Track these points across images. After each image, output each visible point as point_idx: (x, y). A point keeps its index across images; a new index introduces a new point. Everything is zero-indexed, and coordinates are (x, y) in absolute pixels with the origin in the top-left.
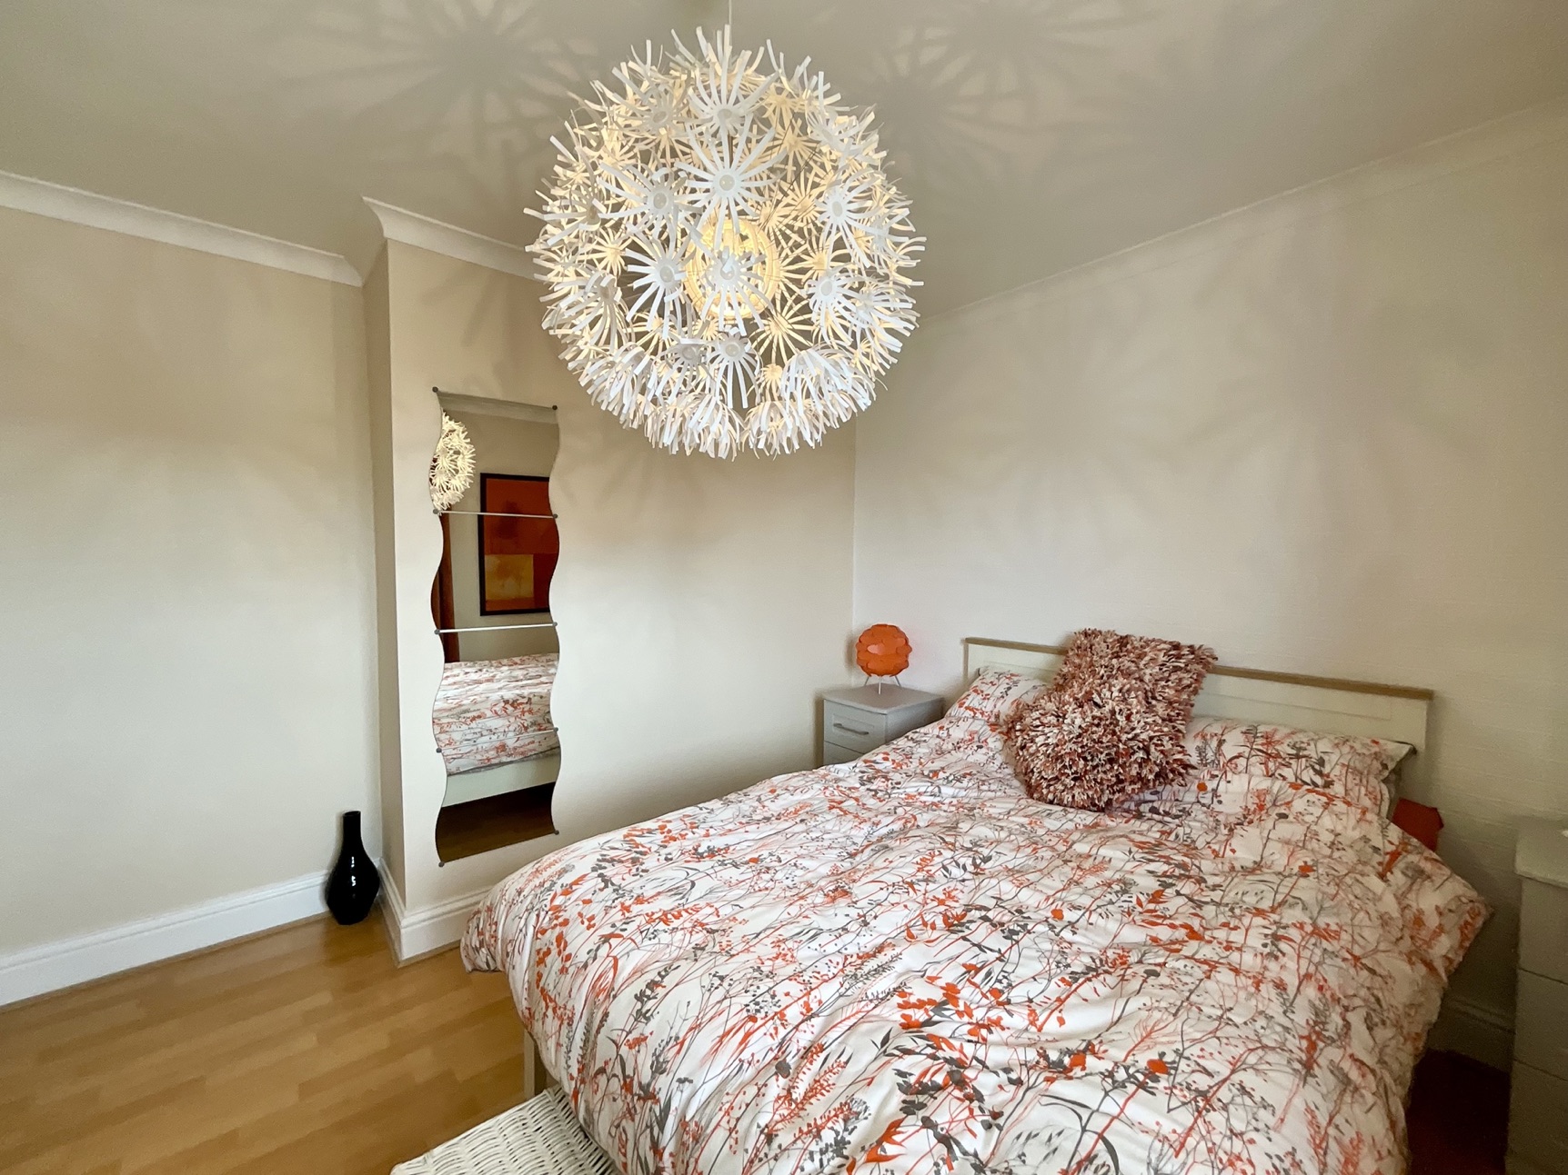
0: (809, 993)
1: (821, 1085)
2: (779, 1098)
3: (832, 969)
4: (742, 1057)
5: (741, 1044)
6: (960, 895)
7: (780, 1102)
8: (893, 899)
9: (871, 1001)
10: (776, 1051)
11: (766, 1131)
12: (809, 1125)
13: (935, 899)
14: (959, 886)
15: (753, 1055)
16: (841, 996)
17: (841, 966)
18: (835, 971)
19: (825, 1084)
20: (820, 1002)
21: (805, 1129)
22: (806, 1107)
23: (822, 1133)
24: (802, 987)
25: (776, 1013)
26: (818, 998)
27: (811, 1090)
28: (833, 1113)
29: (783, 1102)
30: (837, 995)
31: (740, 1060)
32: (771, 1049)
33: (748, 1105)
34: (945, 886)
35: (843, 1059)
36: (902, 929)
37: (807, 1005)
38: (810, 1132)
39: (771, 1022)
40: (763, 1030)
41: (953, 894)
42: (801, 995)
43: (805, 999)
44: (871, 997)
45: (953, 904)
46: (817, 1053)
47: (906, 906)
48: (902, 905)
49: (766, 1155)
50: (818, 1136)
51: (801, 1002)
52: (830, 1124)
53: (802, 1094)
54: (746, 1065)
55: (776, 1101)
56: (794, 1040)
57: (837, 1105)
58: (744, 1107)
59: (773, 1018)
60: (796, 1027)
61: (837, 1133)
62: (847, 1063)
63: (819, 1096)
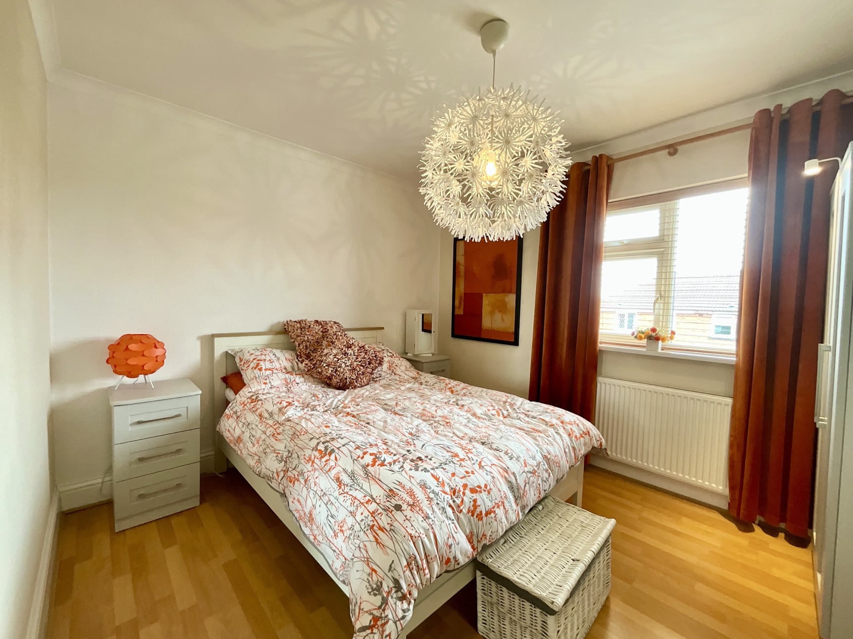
0: (362, 504)
1: (410, 492)
2: (411, 510)
3: (348, 498)
4: (388, 530)
5: (383, 531)
6: (307, 455)
7: (413, 510)
8: (313, 485)
9: (368, 475)
10: (388, 512)
11: (425, 518)
12: (427, 501)
13: (312, 465)
14: (302, 457)
15: (388, 524)
16: (362, 488)
17: (345, 495)
18: (348, 496)
19: (409, 490)
20: (365, 496)
21: (429, 502)
22: (418, 499)
23: (431, 497)
24: (359, 508)
25: (372, 516)
26: (363, 498)
27: (411, 496)
28: (424, 491)
29: (413, 508)
30: (361, 490)
31: (390, 531)
32: (387, 515)
33: (412, 526)
34: (304, 464)
35: (398, 483)
36: (327, 475)
37: (367, 503)
38: (430, 501)
39: (376, 518)
40: (379, 521)
41: (308, 459)
42: (363, 507)
43: (365, 504)
44: (366, 476)
45: (313, 457)
46: (393, 492)
47: (316, 478)
48: (316, 480)
49: (432, 521)
50: (432, 499)
51: (366, 505)
52: (428, 493)
53: (411, 500)
54: (392, 527)
55: (413, 511)
56: (384, 504)
57: (421, 489)
58: (413, 528)
59: (374, 517)
60: (378, 504)
61: (430, 492)
62: (399, 482)
63: (414, 493)
